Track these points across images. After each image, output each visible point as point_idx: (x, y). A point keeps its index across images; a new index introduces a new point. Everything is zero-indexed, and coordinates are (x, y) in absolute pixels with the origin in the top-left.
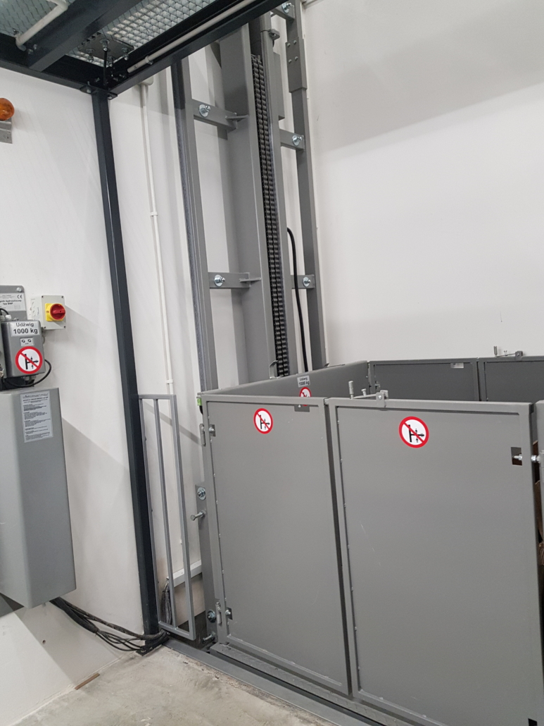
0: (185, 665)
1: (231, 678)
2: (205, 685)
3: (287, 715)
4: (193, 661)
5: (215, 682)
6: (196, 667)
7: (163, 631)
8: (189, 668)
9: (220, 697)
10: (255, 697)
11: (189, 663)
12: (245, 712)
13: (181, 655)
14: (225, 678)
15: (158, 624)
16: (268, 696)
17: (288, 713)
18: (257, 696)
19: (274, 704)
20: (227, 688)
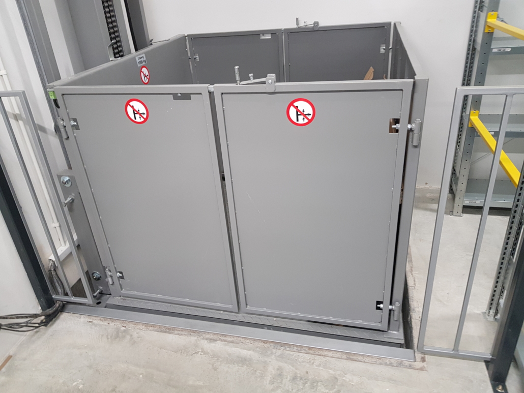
0: (91, 324)
1: (137, 323)
2: (117, 336)
3: (196, 340)
4: (96, 318)
5: (124, 331)
6: (101, 323)
7: (59, 302)
8: (96, 325)
9: (135, 342)
10: (164, 334)
11: (93, 321)
12: (161, 348)
13: (82, 316)
14: (131, 325)
15: (52, 298)
16: (174, 329)
17: (196, 338)
18: (165, 332)
19: (182, 335)
20: (137, 333)
